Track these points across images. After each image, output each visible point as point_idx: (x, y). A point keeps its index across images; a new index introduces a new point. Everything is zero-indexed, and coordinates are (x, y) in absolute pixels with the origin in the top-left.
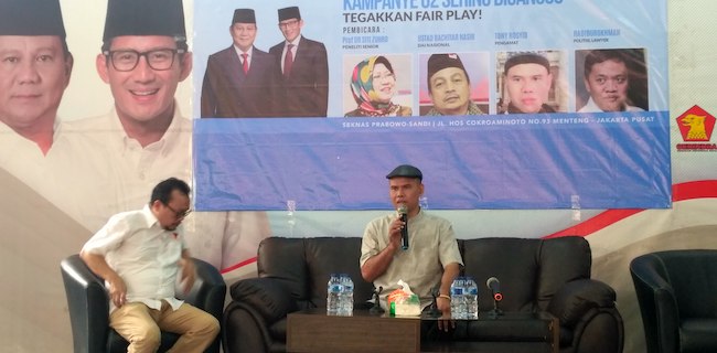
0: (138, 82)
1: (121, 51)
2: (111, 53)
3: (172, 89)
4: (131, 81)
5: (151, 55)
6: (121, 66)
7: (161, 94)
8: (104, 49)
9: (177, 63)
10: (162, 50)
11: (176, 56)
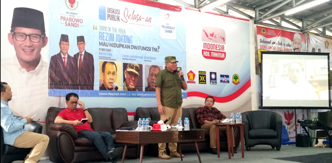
0: (26, 46)
1: (19, 33)
2: (15, 33)
3: (40, 50)
4: (23, 46)
5: (31, 36)
6: (19, 39)
7: (35, 52)
8: (11, 31)
9: (41, 41)
10: (36, 34)
11: (41, 38)
